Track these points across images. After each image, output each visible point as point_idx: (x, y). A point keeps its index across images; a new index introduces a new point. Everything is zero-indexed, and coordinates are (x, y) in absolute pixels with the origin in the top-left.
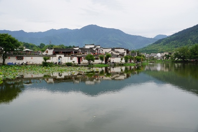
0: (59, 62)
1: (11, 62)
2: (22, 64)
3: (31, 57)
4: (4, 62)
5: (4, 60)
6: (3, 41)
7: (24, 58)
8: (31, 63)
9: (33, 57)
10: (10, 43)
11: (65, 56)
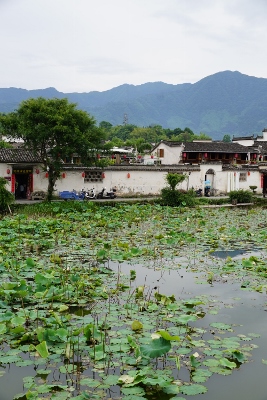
0: (207, 189)
1: (70, 190)
2: (100, 196)
3: (125, 174)
4: (51, 189)
5: (52, 184)
6: (54, 123)
7: (107, 174)
8: (126, 191)
9: (132, 174)
10: (77, 129)
11: (224, 169)
